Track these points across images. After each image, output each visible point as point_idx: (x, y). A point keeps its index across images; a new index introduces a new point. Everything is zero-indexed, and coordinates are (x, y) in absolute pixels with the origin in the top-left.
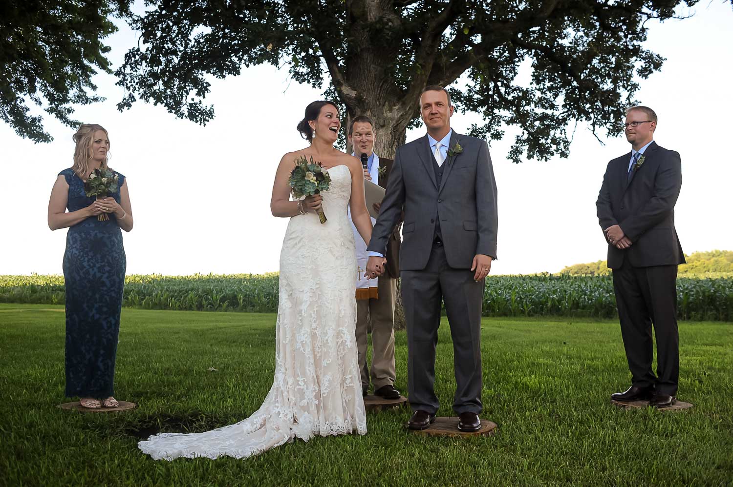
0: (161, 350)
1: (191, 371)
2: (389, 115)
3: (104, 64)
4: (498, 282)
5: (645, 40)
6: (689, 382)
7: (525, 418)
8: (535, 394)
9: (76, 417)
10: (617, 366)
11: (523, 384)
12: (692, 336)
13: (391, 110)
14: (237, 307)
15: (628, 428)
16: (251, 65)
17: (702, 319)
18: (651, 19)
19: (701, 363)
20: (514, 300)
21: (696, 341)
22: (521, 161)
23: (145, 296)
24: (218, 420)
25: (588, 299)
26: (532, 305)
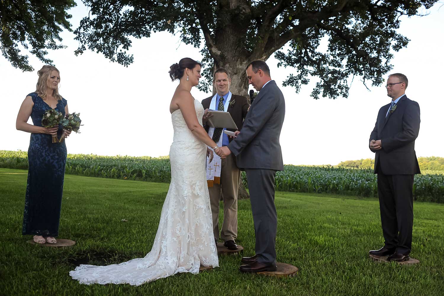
0: (94, 205)
1: (111, 220)
2: (240, 67)
3: (67, 26)
4: (300, 170)
5: (398, 27)
6: (417, 245)
7: (316, 265)
8: (322, 248)
9: (38, 250)
10: (372, 231)
11: (315, 241)
12: (418, 213)
13: (241, 64)
14: (141, 178)
15: (380, 275)
16: (157, 32)
17: (424, 201)
18: (403, 15)
19: (424, 232)
20: (310, 183)
21: (420, 216)
22: (319, 98)
23: (86, 168)
24: (126, 256)
25: (355, 184)
26: (321, 186)
